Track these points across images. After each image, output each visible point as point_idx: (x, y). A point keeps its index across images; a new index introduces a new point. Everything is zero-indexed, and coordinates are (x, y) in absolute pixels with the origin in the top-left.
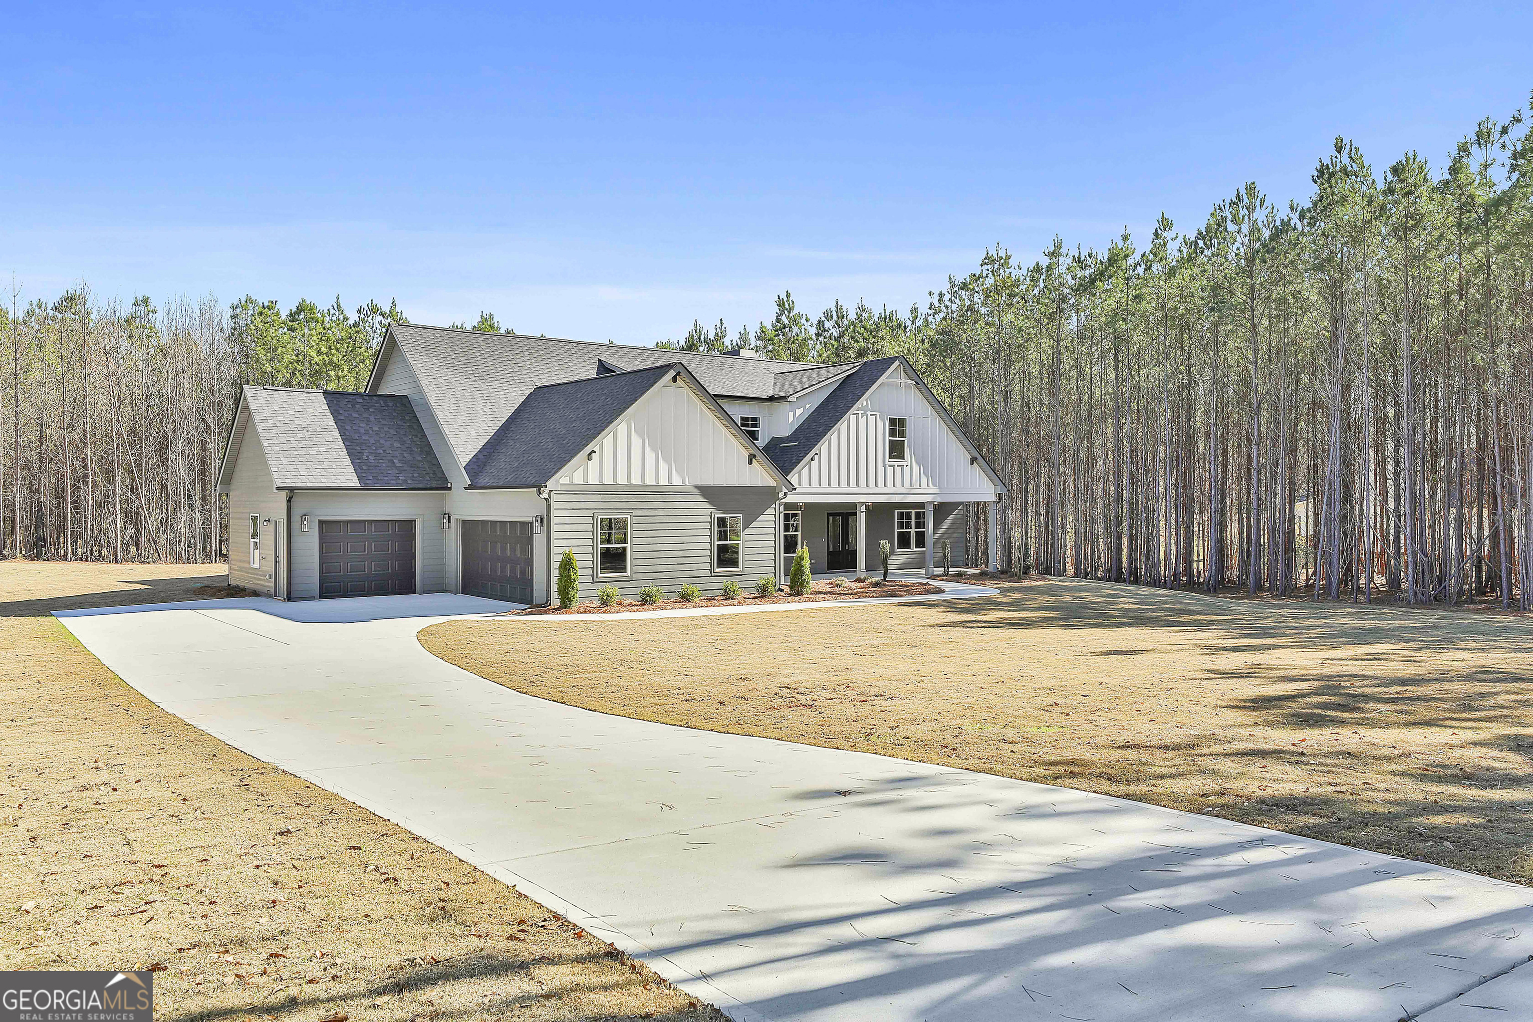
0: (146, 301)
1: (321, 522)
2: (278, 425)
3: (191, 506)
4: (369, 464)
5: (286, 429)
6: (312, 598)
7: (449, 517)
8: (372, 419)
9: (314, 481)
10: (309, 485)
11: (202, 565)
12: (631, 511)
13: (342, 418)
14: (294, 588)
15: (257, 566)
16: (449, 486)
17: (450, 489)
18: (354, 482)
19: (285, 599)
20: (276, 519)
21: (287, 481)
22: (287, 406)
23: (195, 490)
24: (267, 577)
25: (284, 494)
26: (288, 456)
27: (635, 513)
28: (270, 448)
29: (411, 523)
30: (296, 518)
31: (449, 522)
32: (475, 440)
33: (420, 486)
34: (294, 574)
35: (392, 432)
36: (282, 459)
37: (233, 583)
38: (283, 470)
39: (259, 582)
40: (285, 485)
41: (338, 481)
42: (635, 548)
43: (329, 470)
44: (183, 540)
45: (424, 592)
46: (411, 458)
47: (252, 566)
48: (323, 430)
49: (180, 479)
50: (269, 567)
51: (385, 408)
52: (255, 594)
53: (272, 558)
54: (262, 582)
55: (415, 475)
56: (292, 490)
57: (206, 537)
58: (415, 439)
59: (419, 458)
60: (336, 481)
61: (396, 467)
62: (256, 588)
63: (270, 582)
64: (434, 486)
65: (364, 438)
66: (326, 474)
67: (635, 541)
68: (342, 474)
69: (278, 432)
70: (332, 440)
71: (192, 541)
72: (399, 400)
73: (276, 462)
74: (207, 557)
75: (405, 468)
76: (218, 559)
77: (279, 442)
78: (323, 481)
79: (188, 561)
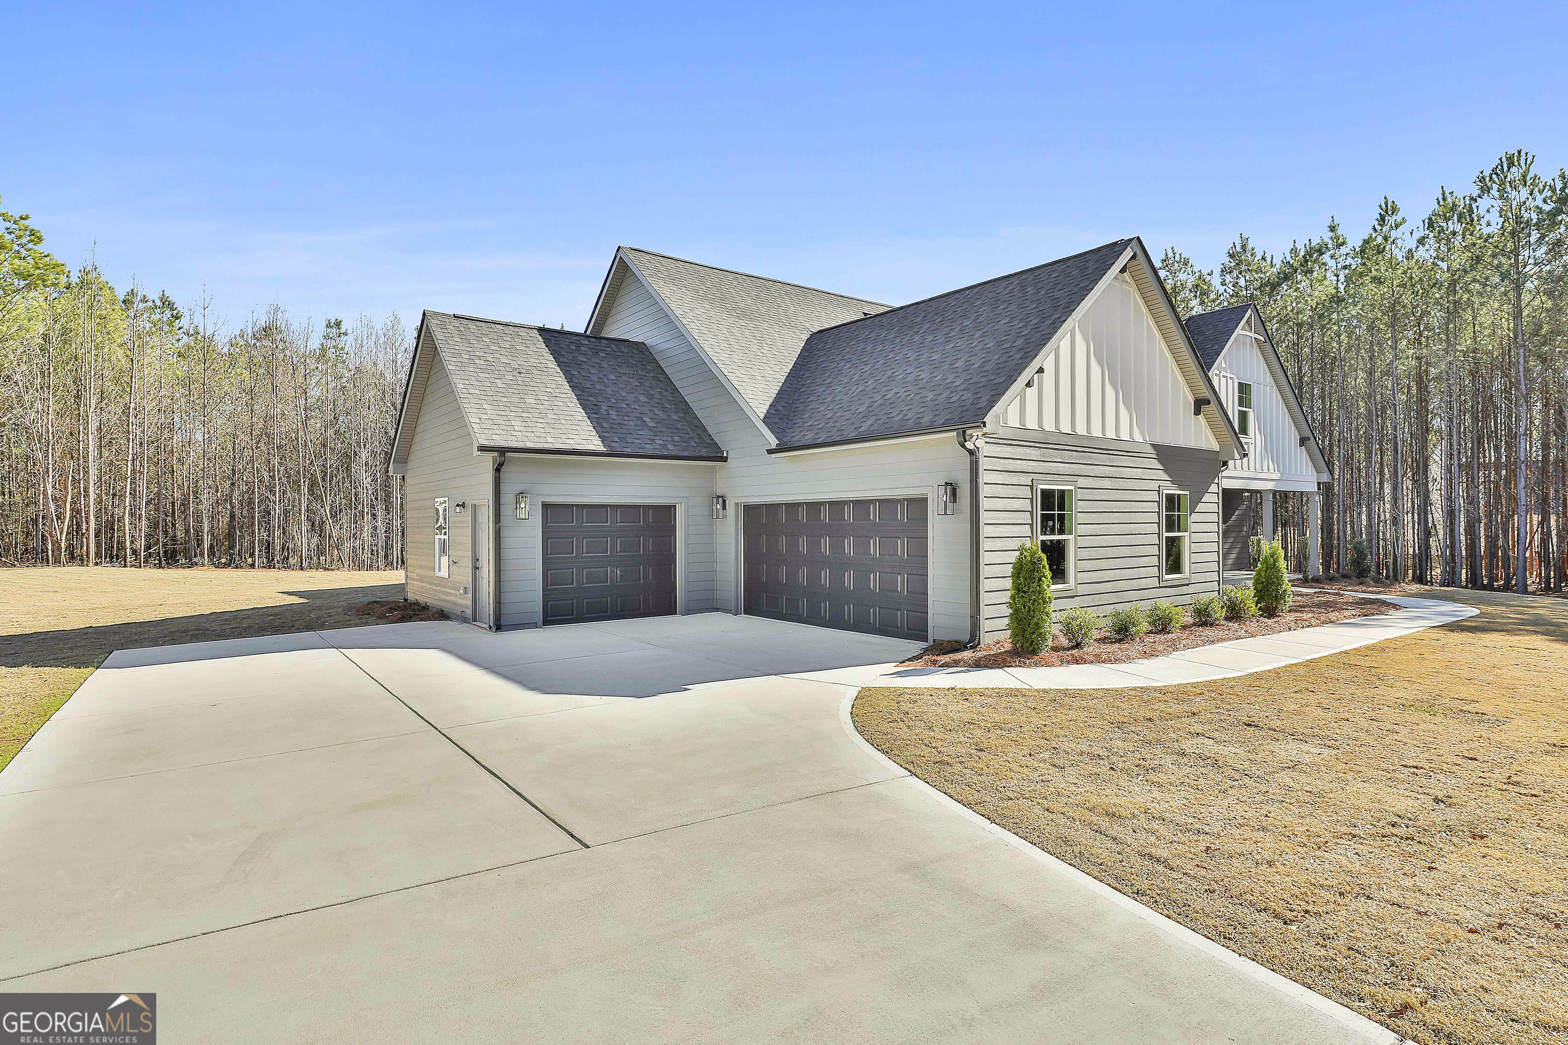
0: (338, 324)
1: (546, 506)
2: (477, 361)
3: (374, 516)
4: (611, 421)
5: (489, 368)
6: (534, 625)
7: (724, 502)
8: (604, 364)
9: (536, 439)
10: (530, 445)
11: (384, 572)
12: (1074, 478)
13: (566, 360)
14: (505, 609)
15: (444, 573)
16: (725, 455)
17: (725, 459)
18: (596, 444)
19: (490, 627)
20: (474, 502)
21: (494, 437)
22: (488, 340)
23: (377, 500)
24: (461, 591)
25: (489, 457)
26: (494, 403)
27: (1082, 482)
28: (466, 391)
29: (667, 511)
30: (508, 498)
31: (724, 508)
32: (764, 386)
33: (686, 454)
34: (505, 587)
35: (635, 382)
36: (485, 406)
37: (411, 597)
38: (487, 422)
39: (449, 598)
40: (492, 444)
41: (572, 442)
42: (1082, 542)
43: (556, 426)
44: (366, 547)
45: (689, 612)
46: (665, 417)
47: (438, 574)
48: (539, 373)
49: (363, 489)
50: (464, 576)
51: (618, 354)
52: (442, 615)
53: (469, 563)
54: (453, 598)
55: (676, 439)
56: (502, 451)
57: (388, 547)
58: (665, 393)
59: (675, 417)
60: (568, 441)
61: (650, 428)
62: (446, 607)
63: (465, 598)
64: (705, 455)
65: (598, 387)
66: (552, 431)
67: (1082, 529)
68: (576, 432)
69: (477, 370)
70: (555, 386)
71: (375, 549)
72: (635, 346)
73: (475, 411)
74: (389, 565)
75: (660, 429)
76: (399, 566)
77: (479, 384)
78: (550, 440)
79: (371, 568)
